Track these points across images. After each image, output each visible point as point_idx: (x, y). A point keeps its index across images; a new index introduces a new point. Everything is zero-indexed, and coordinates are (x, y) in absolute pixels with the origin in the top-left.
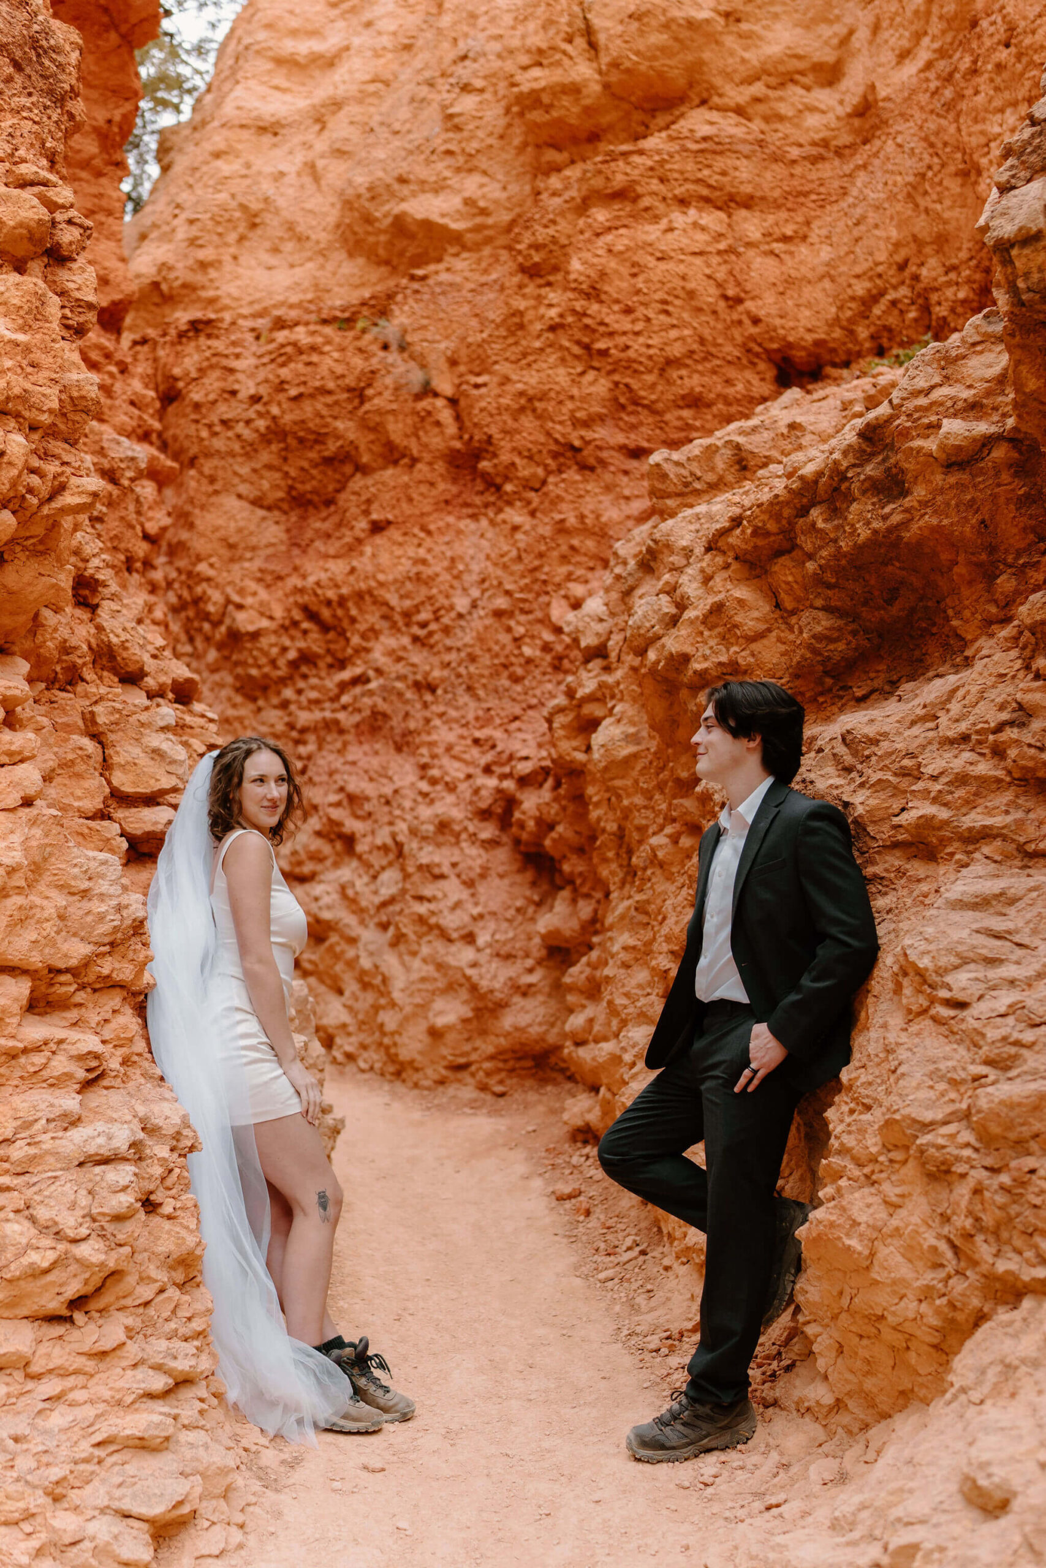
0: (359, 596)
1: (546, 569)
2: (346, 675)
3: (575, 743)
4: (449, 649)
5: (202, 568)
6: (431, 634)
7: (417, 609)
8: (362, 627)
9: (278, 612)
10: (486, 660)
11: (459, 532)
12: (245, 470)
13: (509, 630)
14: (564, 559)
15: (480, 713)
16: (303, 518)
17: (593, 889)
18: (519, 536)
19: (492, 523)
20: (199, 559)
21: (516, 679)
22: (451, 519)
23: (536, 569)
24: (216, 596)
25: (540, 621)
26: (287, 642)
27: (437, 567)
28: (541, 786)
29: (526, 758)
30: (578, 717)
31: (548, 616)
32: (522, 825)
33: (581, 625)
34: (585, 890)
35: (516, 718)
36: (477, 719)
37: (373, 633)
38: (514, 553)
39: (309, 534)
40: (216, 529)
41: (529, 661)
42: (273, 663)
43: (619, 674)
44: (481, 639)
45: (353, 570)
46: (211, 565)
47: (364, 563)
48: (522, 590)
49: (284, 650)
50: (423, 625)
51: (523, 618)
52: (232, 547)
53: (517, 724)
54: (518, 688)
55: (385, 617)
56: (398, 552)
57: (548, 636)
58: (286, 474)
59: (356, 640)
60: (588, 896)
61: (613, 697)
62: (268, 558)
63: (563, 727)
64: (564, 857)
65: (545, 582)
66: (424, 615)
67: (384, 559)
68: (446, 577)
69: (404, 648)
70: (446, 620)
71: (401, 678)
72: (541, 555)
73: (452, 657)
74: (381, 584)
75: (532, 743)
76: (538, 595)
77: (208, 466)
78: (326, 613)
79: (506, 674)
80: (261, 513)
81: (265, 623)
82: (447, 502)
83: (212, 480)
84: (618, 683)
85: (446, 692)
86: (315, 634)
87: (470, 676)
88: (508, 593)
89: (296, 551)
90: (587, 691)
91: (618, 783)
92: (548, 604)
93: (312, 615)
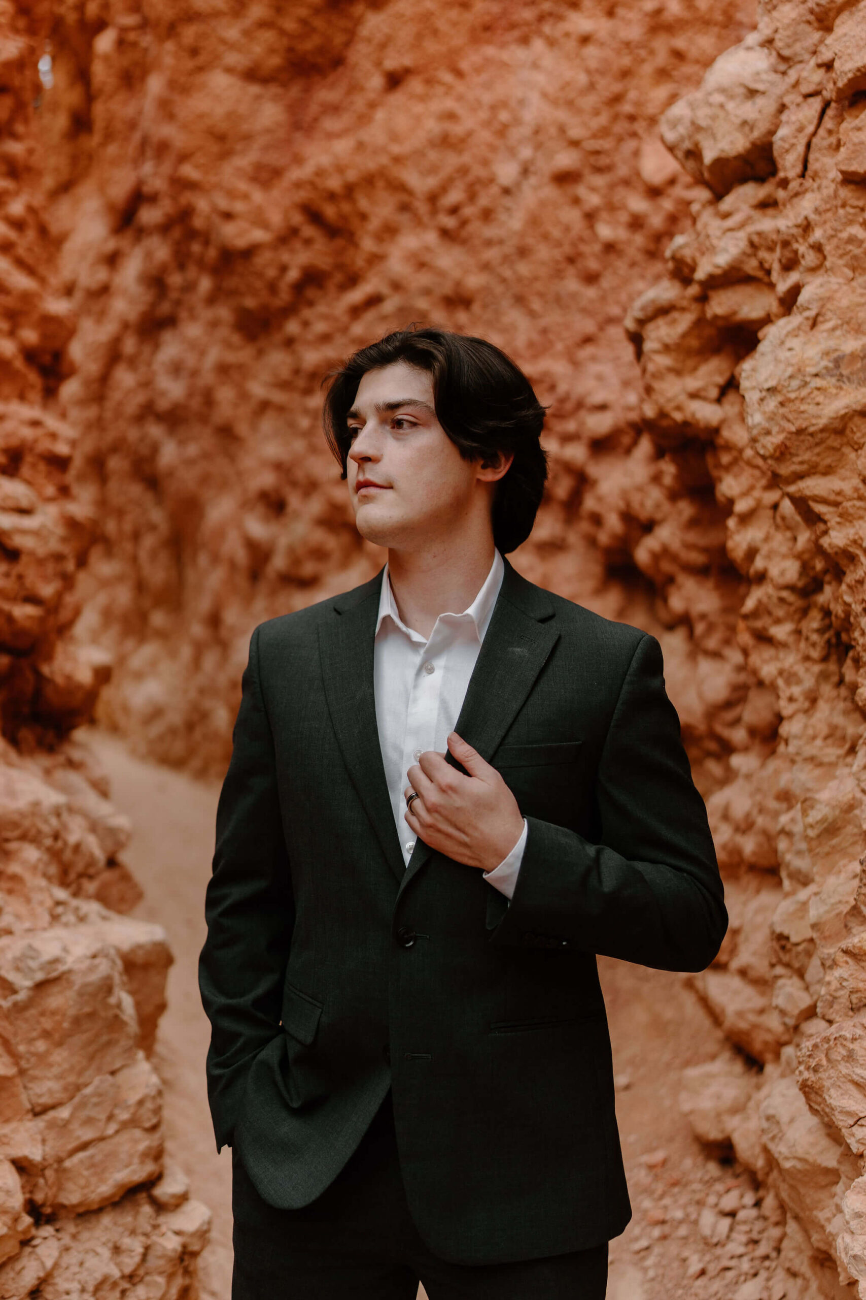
0: (369, 180)
1: (632, 95)
2: (356, 295)
3: (692, 383)
4: (489, 243)
5: (189, 171)
6: (464, 223)
7: (444, 189)
8: (374, 224)
9: (276, 218)
10: (544, 252)
11: (504, 65)
12: (232, 32)
13: (576, 201)
14: (663, 74)
15: (535, 337)
16: (307, 90)
17: (727, 642)
18: (591, 51)
19: (551, 43)
20: (183, 158)
21: (591, 278)
22: (490, 51)
23: (617, 99)
24: (202, 205)
25: (626, 183)
26: (285, 257)
27: (468, 122)
28: (628, 451)
29: (602, 407)
30: (700, 322)
31: (638, 174)
32: (597, 520)
33: (703, 116)
34: (712, 643)
35: (588, 340)
36: (531, 344)
37: (389, 231)
38: (582, 79)
39: (314, 109)
40: (201, 116)
41: (610, 248)
42: (273, 288)
43: (807, 206)
44: (534, 221)
45: (360, 146)
46: (197, 167)
47: (375, 133)
48: (594, 136)
49: (284, 269)
50: (454, 210)
51: (599, 181)
52: (221, 138)
53: (589, 350)
54: (591, 293)
55: (404, 207)
56: (418, 108)
57: (637, 203)
58: (282, 32)
59: (368, 244)
60: (716, 655)
61: (789, 266)
62: (266, 148)
63: (667, 349)
64: (671, 580)
65: (632, 118)
66: (455, 196)
67: (402, 122)
68: (485, 136)
69: (428, 249)
70: (484, 201)
71: (427, 292)
72: (625, 74)
73: (492, 254)
74: (397, 160)
75: (614, 381)
76: (620, 140)
77: (189, 33)
78: (330, 211)
79: (571, 271)
80: (254, 89)
81: (259, 235)
82: (487, 28)
83: (194, 52)
84: (807, 227)
85: (485, 306)
86: (321, 243)
87: (520, 279)
88: (575, 144)
89: (298, 136)
90: (722, 260)
91: (814, 486)
92: (636, 154)
93: (314, 215)
